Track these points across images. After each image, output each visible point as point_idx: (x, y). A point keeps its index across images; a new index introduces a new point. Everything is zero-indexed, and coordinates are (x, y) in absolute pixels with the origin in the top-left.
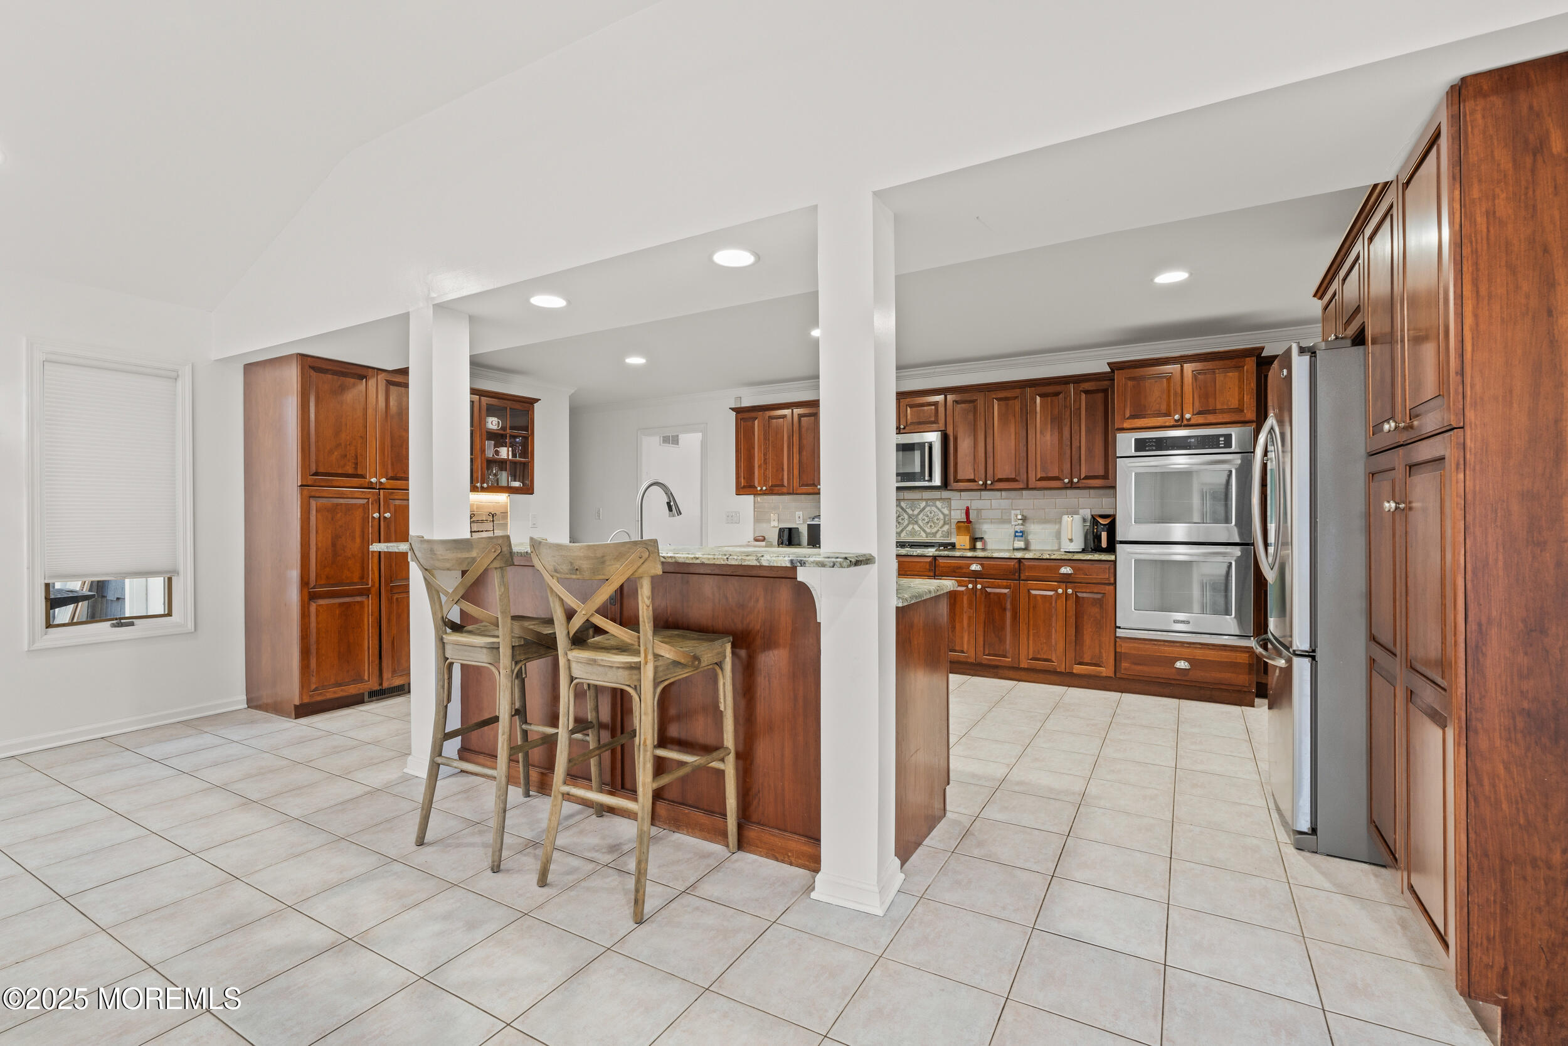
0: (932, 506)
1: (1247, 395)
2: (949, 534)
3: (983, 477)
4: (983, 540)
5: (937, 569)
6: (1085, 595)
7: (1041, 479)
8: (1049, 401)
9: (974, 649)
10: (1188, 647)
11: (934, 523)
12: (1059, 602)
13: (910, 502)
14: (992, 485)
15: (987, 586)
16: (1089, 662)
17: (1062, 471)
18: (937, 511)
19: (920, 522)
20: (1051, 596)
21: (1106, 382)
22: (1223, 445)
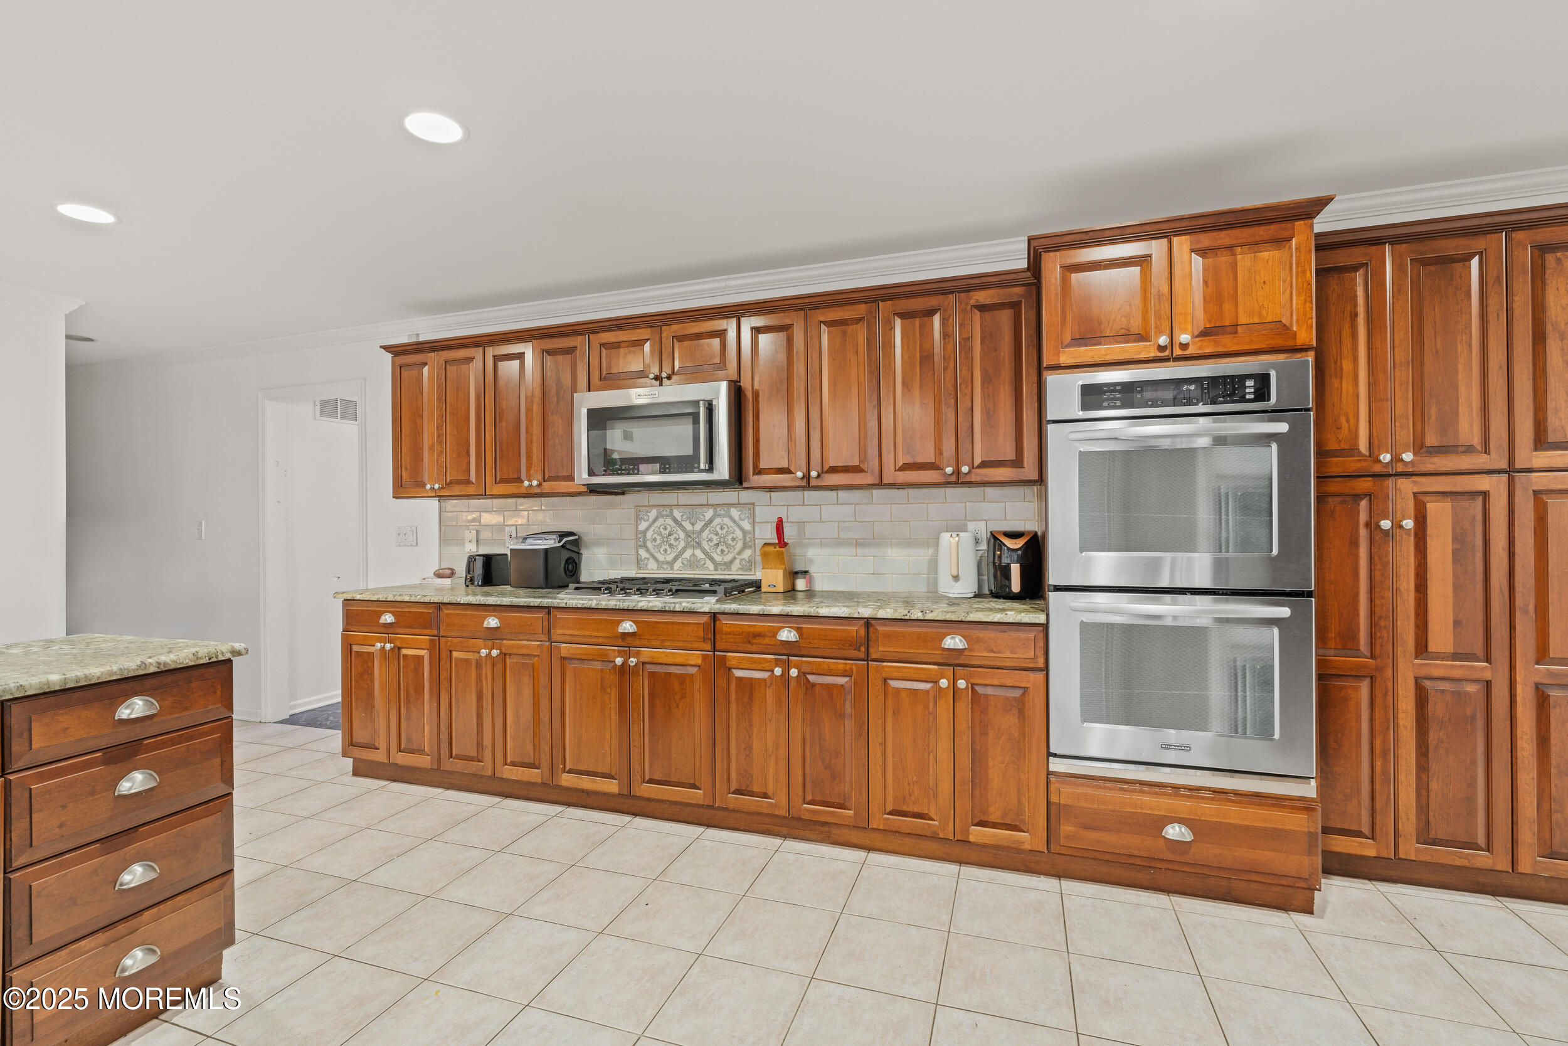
0: (724, 516)
1: (1298, 294)
2: (750, 565)
3: (803, 463)
4: (807, 577)
5: (717, 636)
6: (989, 691)
7: (906, 467)
8: (917, 325)
9: (785, 791)
10: (1189, 797)
11: (728, 545)
12: (941, 705)
13: (687, 510)
14: (819, 480)
15: (808, 671)
16: (1000, 821)
17: (941, 453)
18: (732, 524)
19: (705, 545)
20: (927, 691)
21: (1016, 290)
22: (1252, 396)
